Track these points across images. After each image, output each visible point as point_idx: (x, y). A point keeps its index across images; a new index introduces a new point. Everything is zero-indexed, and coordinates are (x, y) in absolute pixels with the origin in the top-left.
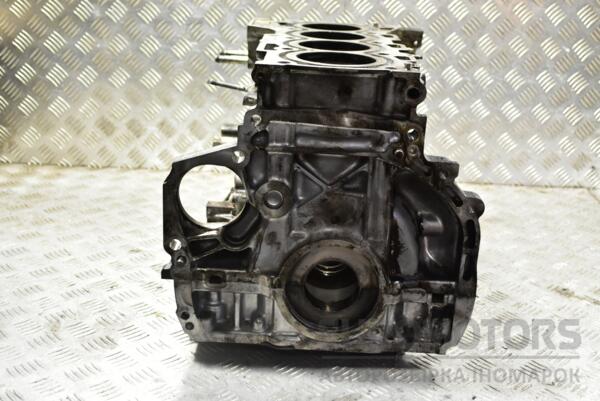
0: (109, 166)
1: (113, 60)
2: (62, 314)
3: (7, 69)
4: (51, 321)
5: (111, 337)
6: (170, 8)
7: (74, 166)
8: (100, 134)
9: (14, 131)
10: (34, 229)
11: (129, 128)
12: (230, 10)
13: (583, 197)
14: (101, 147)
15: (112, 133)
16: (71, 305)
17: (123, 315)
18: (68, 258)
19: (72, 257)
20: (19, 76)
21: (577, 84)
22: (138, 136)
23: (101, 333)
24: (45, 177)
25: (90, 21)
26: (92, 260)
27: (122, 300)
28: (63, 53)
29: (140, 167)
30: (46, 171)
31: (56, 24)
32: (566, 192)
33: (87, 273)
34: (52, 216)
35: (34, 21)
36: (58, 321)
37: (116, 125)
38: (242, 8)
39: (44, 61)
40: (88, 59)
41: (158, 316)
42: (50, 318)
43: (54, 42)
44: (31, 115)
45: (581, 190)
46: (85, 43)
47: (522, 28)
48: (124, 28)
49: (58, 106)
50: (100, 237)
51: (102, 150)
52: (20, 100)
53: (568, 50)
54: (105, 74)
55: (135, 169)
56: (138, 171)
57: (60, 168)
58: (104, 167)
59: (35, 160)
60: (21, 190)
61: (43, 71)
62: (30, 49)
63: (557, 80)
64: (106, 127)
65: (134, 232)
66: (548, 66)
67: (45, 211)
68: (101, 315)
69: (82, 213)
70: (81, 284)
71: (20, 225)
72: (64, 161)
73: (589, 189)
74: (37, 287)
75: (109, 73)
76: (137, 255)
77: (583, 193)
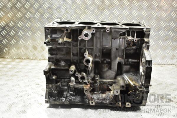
0: (36, 59)
1: (36, 29)
2: (13, 103)
3: (7, 32)
4: (9, 106)
5: (26, 110)
6: (52, 14)
7: (26, 59)
8: (33, 50)
9: (9, 49)
10: (11, 78)
11: (41, 48)
12: (69, 15)
13: (174, 68)
14: (34, 53)
15: (36, 49)
16: (16, 100)
17: (30, 104)
18: (18, 86)
19: (20, 86)
20: (11, 34)
21: (171, 34)
22: (44, 51)
23: (23, 109)
24: (17, 62)
25: (30, 18)
26: (25, 87)
27: (31, 99)
28: (23, 27)
29: (44, 59)
30: (18, 60)
31: (20, 19)
32: (169, 66)
33: (23, 91)
34: (17, 74)
35: (14, 19)
36: (11, 105)
37: (37, 47)
38: (72, 14)
39: (17, 30)
40: (29, 29)
41: (40, 104)
42: (9, 104)
43: (20, 24)
44: (14, 45)
45: (173, 66)
46: (28, 25)
47: (154, 18)
48: (39, 20)
49: (21, 42)
50: (29, 80)
51: (34, 54)
52: (11, 41)
53: (168, 24)
54: (34, 33)
55: (43, 60)
56: (44, 60)
57: (22, 60)
58: (34, 59)
59: (15, 57)
60: (10, 66)
61: (17, 32)
62: (13, 26)
63: (165, 33)
64: (35, 48)
65: (39, 78)
66: (162, 29)
67: (15, 72)
68: (24, 104)
69: (25, 73)
70: (20, 94)
71: (7, 76)
72: (23, 57)
73: (176, 65)
74: (8, 95)
75: (35, 33)
76: (38, 86)
77: (174, 66)
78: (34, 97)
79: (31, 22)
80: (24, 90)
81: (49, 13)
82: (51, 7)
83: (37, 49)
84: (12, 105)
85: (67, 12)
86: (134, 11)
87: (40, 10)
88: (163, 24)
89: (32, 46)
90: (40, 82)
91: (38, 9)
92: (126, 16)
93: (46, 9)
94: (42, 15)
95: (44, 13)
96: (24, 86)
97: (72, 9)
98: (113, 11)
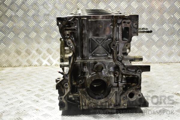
78: (28, 104)
79: (12, 21)
80: (14, 98)
81: (34, 9)
82: (37, 2)
83: (21, 53)
84: (3, 113)
85: (56, 8)
86: (133, 3)
87: (24, 6)
88: (166, 16)
89: (15, 51)
90: (31, 88)
91: (21, 5)
92: (124, 8)
93: (31, 5)
94: (26, 12)
95: (28, 10)
96: (13, 94)
97: (62, 4)
98: (109, 4)
